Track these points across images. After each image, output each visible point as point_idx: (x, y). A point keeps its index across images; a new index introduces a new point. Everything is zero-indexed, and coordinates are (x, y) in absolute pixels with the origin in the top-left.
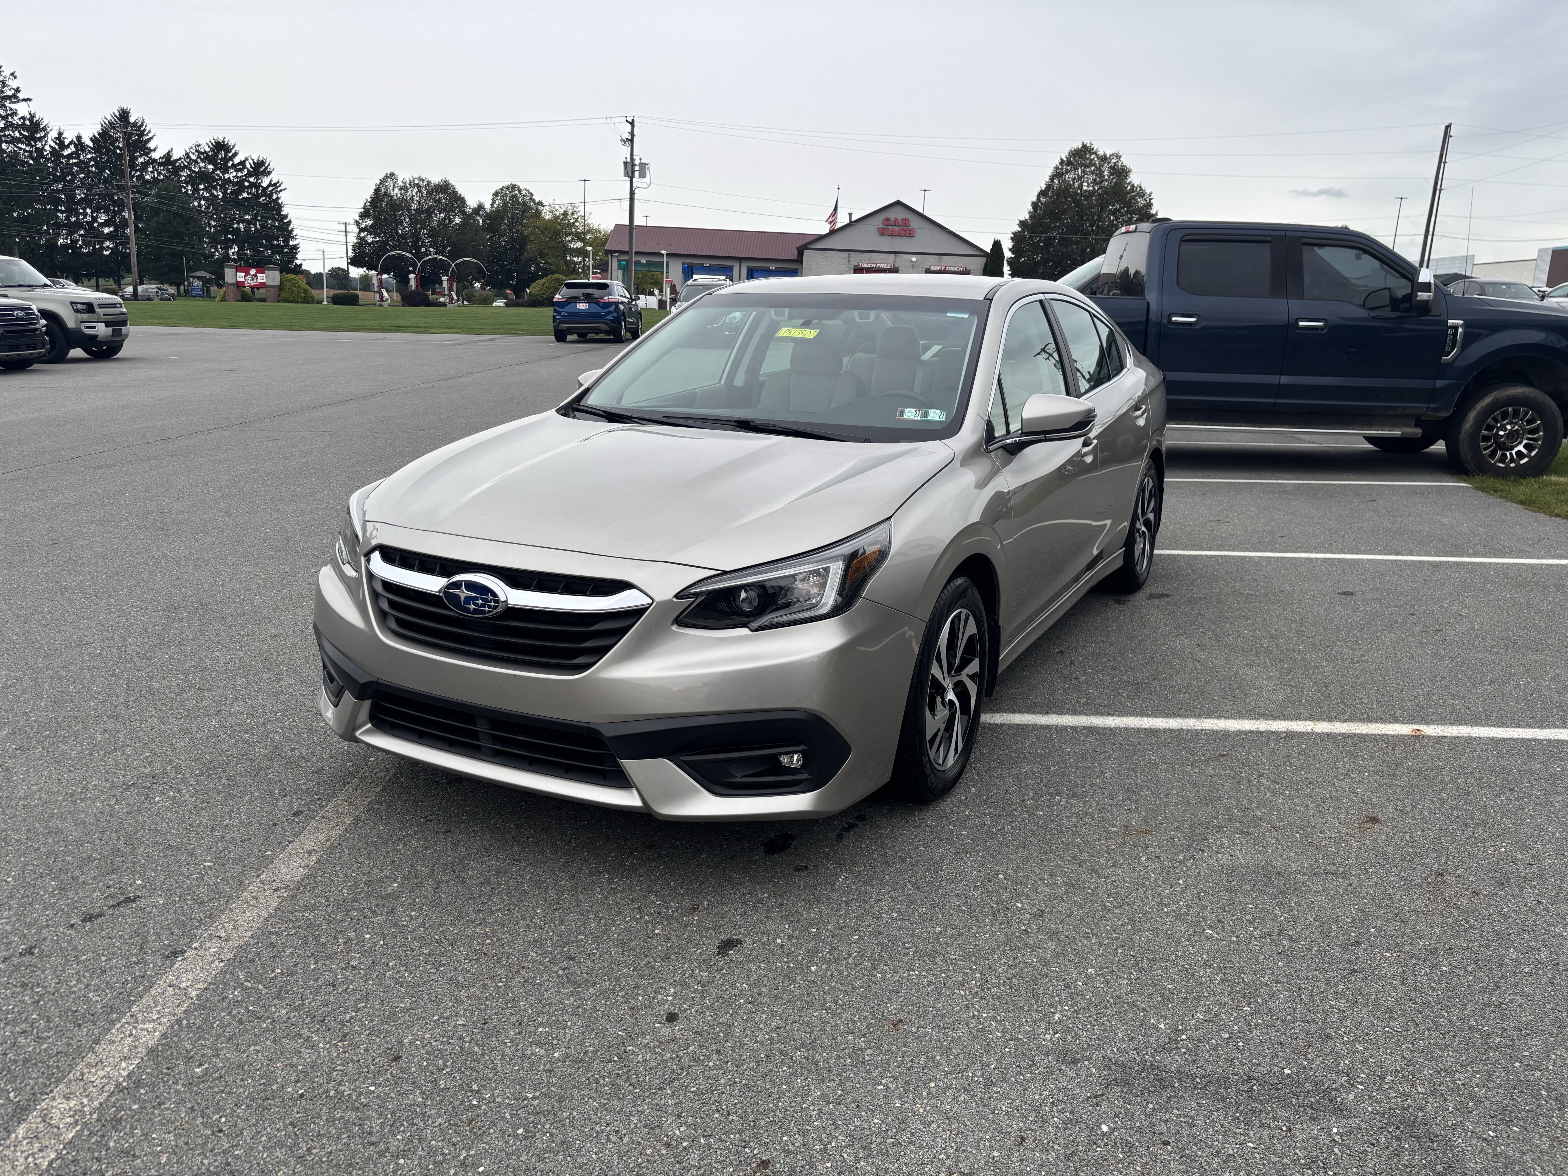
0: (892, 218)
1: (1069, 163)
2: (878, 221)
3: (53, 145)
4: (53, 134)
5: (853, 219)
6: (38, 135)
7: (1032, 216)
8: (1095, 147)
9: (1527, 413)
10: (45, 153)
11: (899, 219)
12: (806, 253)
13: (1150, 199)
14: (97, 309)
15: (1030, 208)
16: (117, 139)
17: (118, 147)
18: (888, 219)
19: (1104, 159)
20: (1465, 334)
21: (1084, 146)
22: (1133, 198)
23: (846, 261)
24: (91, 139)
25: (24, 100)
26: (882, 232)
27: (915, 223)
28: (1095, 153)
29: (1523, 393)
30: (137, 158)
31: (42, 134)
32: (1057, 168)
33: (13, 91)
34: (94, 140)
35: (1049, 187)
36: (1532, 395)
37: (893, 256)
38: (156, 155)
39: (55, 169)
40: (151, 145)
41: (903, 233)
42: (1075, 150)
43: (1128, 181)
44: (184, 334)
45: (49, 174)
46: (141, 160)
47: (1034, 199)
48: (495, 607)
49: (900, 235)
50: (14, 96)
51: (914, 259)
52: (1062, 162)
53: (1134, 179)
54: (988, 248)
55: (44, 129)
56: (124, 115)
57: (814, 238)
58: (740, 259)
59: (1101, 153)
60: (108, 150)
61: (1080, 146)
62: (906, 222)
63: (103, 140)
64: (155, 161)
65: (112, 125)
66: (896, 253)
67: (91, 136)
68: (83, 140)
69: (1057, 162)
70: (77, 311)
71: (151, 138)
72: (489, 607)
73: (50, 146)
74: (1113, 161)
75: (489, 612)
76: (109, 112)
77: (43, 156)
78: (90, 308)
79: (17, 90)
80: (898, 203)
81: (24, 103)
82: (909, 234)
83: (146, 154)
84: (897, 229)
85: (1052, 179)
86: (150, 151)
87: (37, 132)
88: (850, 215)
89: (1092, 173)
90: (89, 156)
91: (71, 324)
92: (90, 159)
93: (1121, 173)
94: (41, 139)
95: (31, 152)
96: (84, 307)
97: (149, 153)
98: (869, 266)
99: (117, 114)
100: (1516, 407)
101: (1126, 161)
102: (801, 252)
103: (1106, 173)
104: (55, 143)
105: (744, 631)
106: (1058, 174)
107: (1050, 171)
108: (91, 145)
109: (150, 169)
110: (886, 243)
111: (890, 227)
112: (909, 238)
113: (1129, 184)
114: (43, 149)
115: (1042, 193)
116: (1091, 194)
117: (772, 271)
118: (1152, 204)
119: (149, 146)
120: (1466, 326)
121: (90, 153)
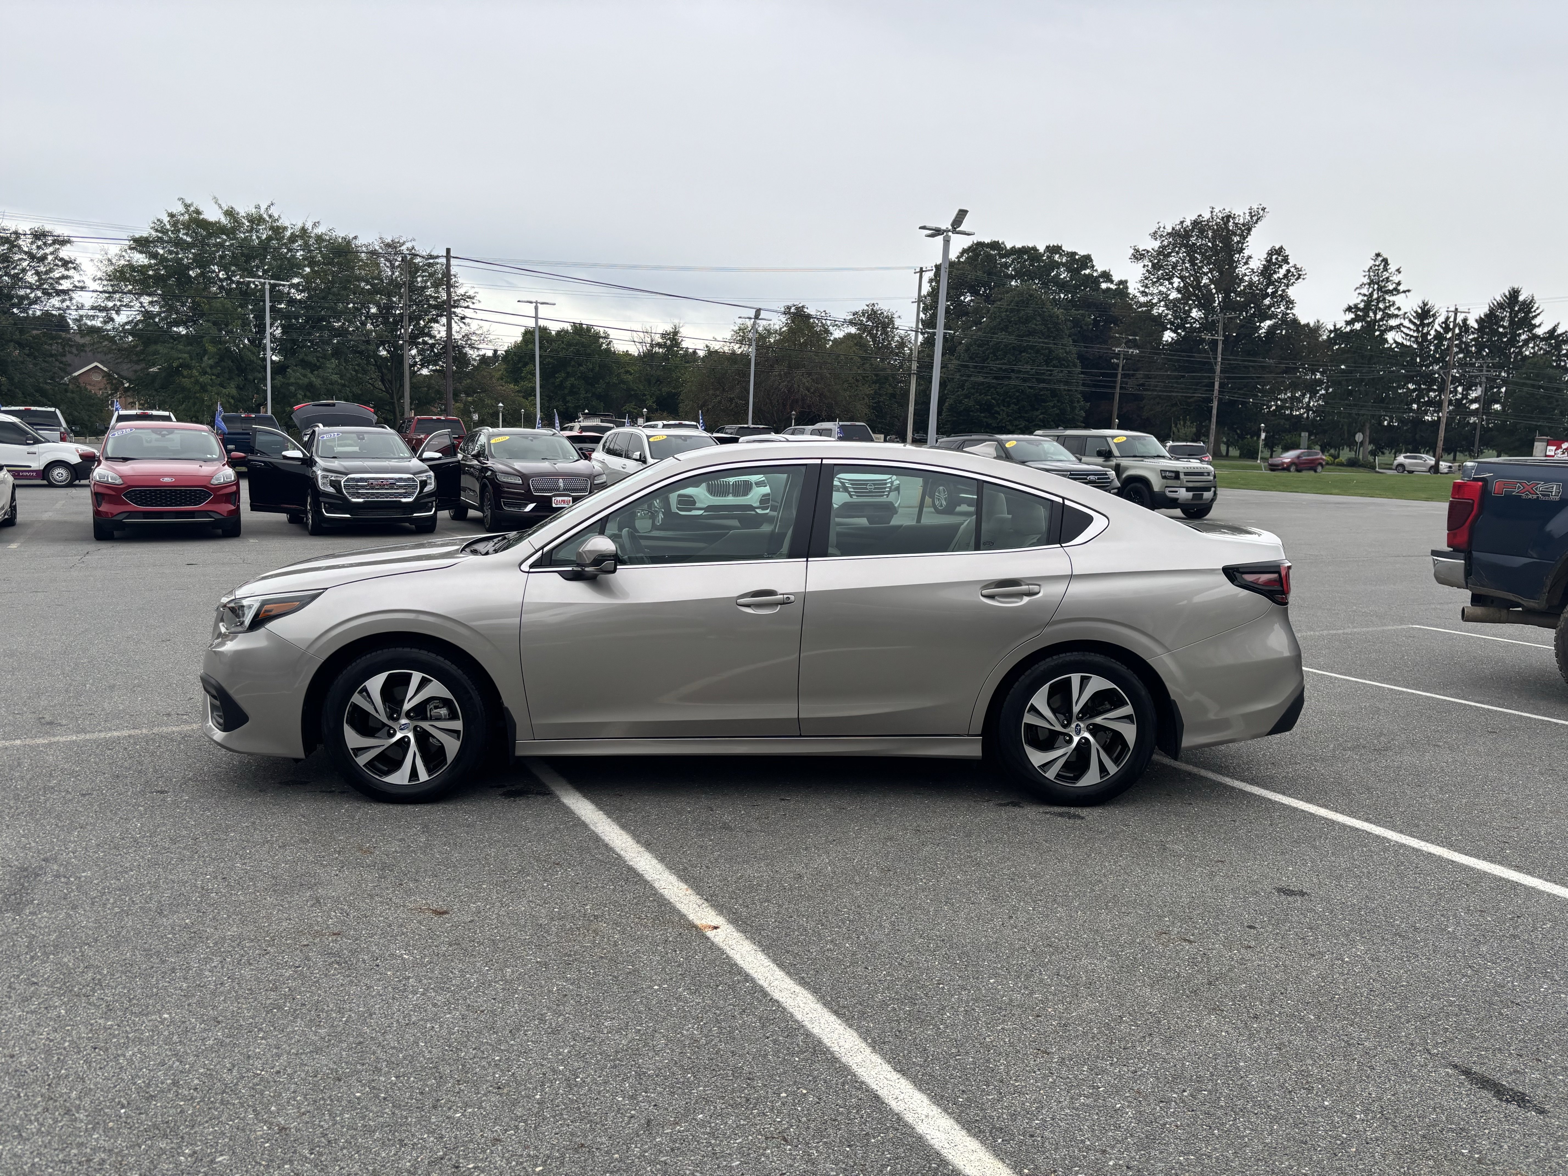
3: (1439, 329)
4: (1441, 319)
6: (1426, 321)
10: (1429, 337)
14: (1182, 476)
16: (1503, 319)
17: (1503, 326)
24: (1476, 321)
25: (1404, 292)
30: (1520, 335)
31: (1432, 319)
33: (1394, 285)
34: (1480, 321)
38: (1539, 331)
39: (1435, 351)
40: (1536, 321)
44: (1349, 503)
45: (1429, 356)
46: (1523, 337)
50: (1395, 289)
55: (1434, 315)
56: (1514, 294)
60: (1491, 329)
63: (1489, 321)
64: (1539, 337)
65: (1501, 306)
67: (1477, 318)
68: (1468, 322)
70: (1164, 477)
71: (1539, 314)
73: (1436, 330)
76: (1499, 293)
77: (1427, 340)
78: (1176, 475)
79: (1399, 284)
81: (1403, 294)
83: (1530, 331)
86: (1535, 326)
87: (1427, 318)
90: (1471, 337)
91: (1156, 488)
92: (1472, 340)
94: (1428, 324)
95: (1416, 337)
96: (1173, 475)
97: (1532, 330)
99: (1507, 294)
104: (1441, 327)
108: (1476, 326)
109: (1531, 345)
114: (1428, 333)
119: (1533, 322)
121: (1473, 333)
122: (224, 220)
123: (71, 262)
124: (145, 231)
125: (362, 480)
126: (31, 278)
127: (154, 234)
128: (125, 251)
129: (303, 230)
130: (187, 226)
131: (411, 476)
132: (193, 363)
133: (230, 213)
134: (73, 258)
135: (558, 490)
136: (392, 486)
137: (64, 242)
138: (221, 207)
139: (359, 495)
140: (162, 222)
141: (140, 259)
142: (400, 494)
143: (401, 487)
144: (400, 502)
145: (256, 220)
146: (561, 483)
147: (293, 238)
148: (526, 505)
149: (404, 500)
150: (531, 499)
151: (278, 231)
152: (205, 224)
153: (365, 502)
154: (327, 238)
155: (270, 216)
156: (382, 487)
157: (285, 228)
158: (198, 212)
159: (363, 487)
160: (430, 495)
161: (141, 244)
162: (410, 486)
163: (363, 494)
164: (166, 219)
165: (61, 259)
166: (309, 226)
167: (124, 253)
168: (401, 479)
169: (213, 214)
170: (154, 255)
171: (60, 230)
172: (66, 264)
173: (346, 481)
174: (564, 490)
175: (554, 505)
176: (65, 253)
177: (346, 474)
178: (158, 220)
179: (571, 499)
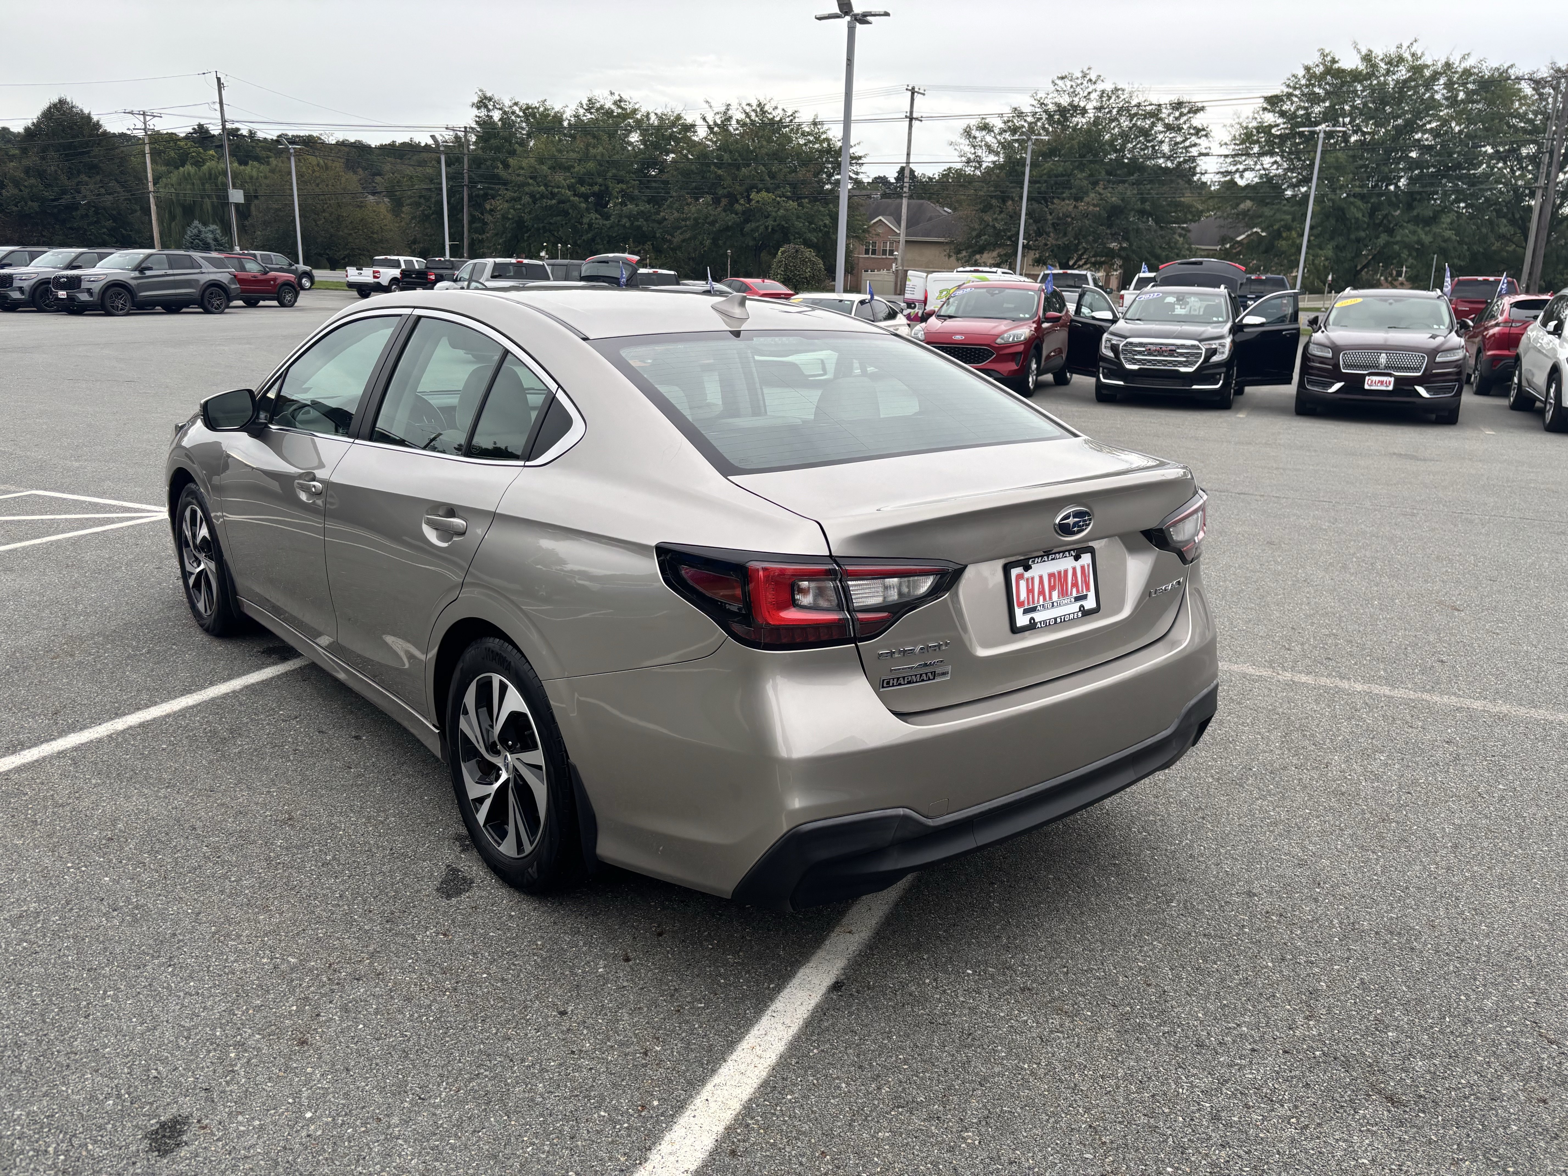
122: (1362, 66)
123: (1204, 130)
124: (1278, 89)
125: (1141, 345)
126: (1165, 148)
127: (1286, 90)
128: (1258, 112)
129: (1448, 65)
130: (1322, 76)
131: (1196, 343)
132: (1295, 224)
133: (1367, 58)
134: (1205, 126)
135: (1377, 367)
136: (1172, 353)
137: (1196, 110)
138: (1359, 51)
139: (1134, 361)
140: (1296, 78)
141: (1270, 118)
142: (1180, 363)
143: (1181, 355)
144: (1177, 371)
145: (1395, 62)
146: (1383, 359)
147: (1435, 76)
148: (1333, 384)
149: (1183, 369)
150: (1340, 377)
151: (1417, 70)
152: (1341, 72)
153: (1140, 369)
154: (1476, 70)
155: (1413, 55)
156: (1160, 353)
157: (1427, 66)
158: (1334, 61)
159: (1140, 353)
160: (1218, 365)
161: (1273, 102)
162: (1192, 355)
163: (1139, 361)
164: (1301, 72)
165: (1195, 128)
166: (1455, 59)
167: (1256, 115)
168: (1183, 346)
169: (1350, 61)
170: (1282, 114)
171: (1196, 98)
172: (1198, 131)
173: (1125, 345)
174: (1386, 368)
175: (1366, 387)
176: (1198, 121)
177: (1126, 337)
178: (1294, 76)
179: (1392, 379)
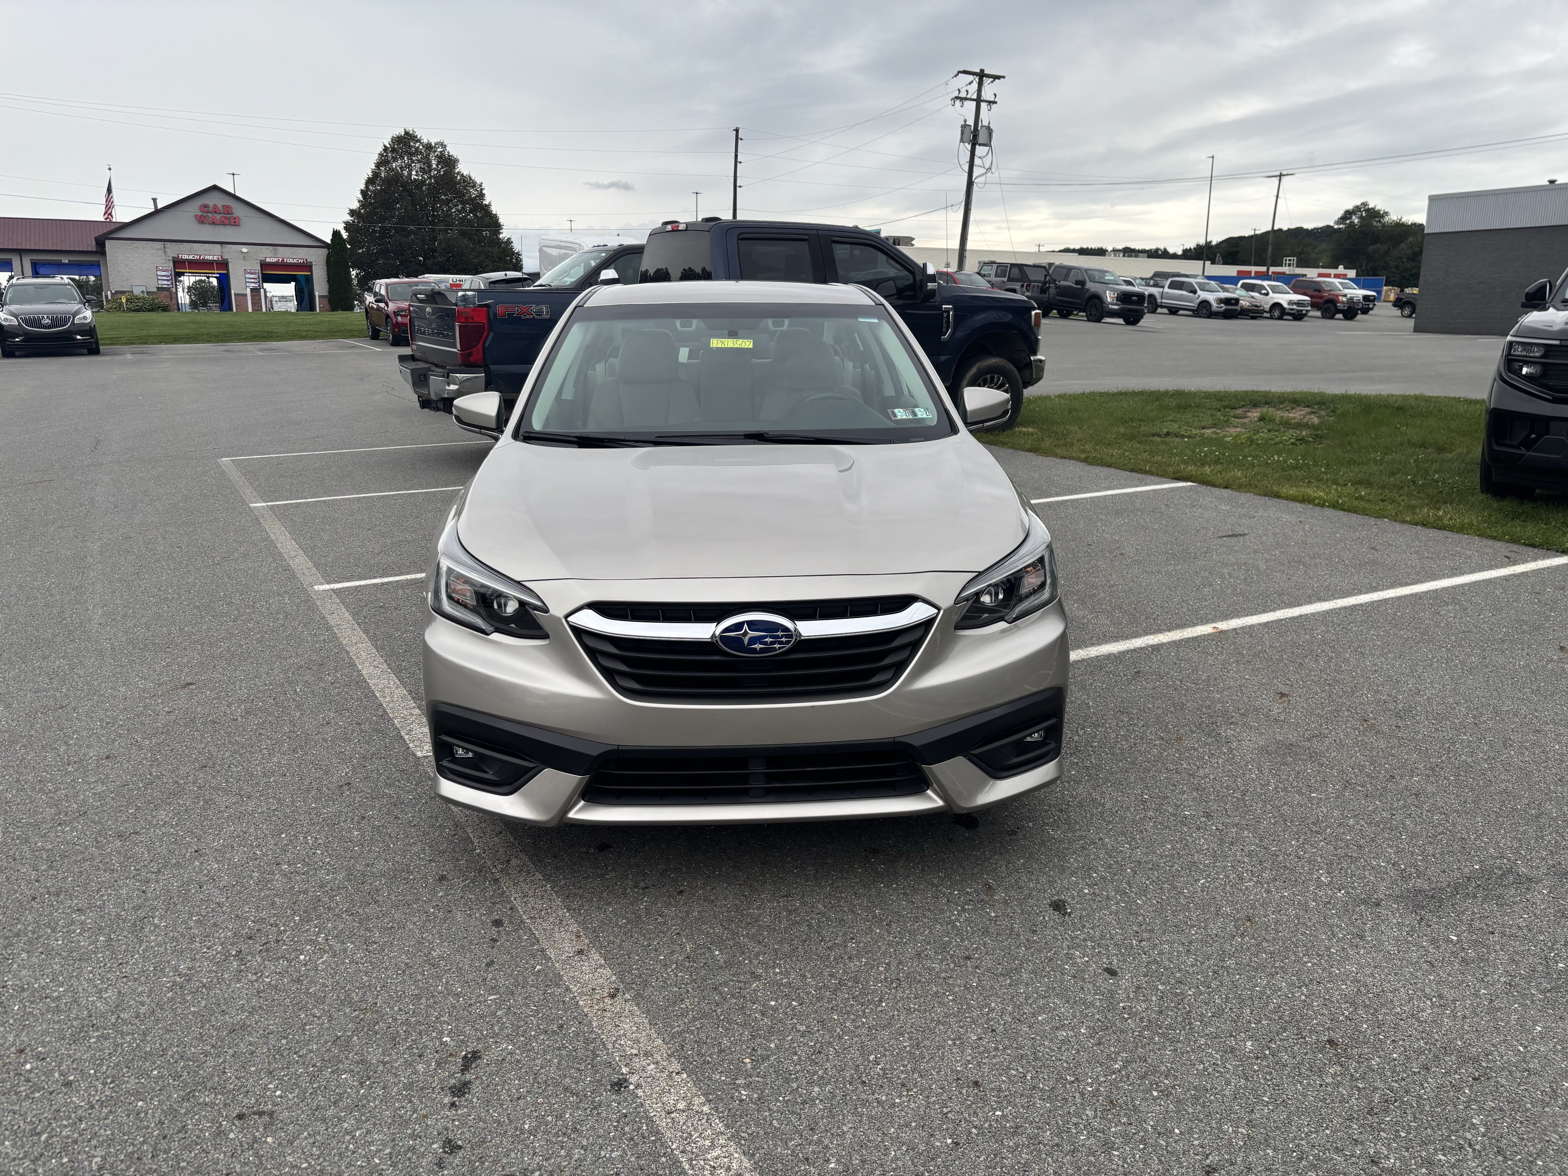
0: (211, 204)
1: (393, 150)
2: (194, 208)
5: (159, 206)
7: (363, 205)
8: (419, 134)
9: (999, 379)
11: (219, 205)
12: (108, 244)
13: (482, 190)
15: (360, 197)
18: (206, 206)
19: (429, 147)
20: (955, 315)
21: (407, 133)
22: (465, 188)
23: (161, 253)
26: (201, 220)
27: (238, 211)
28: (419, 141)
29: (996, 362)
32: (381, 155)
35: (376, 175)
36: (1002, 364)
37: (219, 246)
41: (226, 222)
42: (398, 137)
43: (457, 171)
47: (363, 187)
48: (788, 642)
49: (223, 224)
51: (245, 250)
52: (386, 149)
53: (463, 168)
54: (328, 239)
57: (117, 226)
58: (20, 252)
59: (425, 141)
61: (403, 133)
62: (228, 210)
66: (221, 243)
69: (380, 149)
72: (781, 643)
74: (439, 150)
75: (780, 648)
80: (215, 188)
82: (233, 222)
84: (218, 217)
85: (378, 165)
88: (154, 200)
89: (419, 161)
93: (449, 162)
98: (191, 257)
100: (992, 375)
101: (452, 150)
102: (100, 243)
103: (433, 162)
105: (1002, 625)
106: (382, 162)
107: (375, 158)
110: (207, 232)
111: (210, 215)
112: (235, 228)
113: (458, 173)
115: (370, 182)
116: (420, 184)
117: (65, 264)
118: (484, 194)
120: (955, 309)
